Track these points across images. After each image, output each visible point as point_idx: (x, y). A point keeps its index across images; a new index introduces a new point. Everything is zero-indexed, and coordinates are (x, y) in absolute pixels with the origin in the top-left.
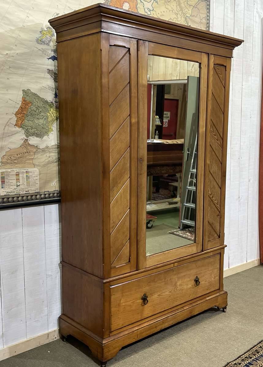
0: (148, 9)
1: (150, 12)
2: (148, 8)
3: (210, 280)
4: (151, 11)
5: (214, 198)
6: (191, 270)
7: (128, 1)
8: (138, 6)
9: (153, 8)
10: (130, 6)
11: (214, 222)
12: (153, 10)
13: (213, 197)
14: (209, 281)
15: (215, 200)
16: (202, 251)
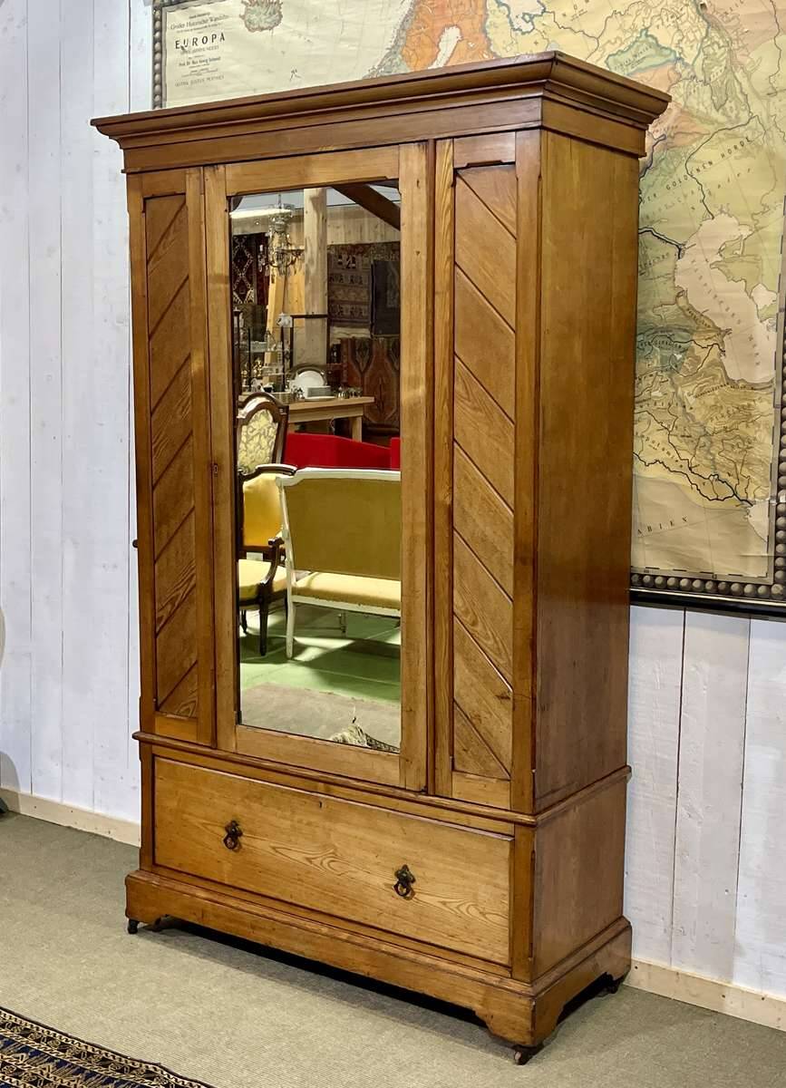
0: (523, 18)
1: (533, 24)
2: (524, 14)
3: (463, 909)
4: (534, 20)
5: (479, 628)
6: (382, 831)
7: (455, 22)
8: (488, 23)
9: (543, 6)
10: (461, 33)
11: (483, 714)
12: (544, 11)
13: (474, 623)
14: (458, 908)
15: (488, 638)
16: (425, 792)
